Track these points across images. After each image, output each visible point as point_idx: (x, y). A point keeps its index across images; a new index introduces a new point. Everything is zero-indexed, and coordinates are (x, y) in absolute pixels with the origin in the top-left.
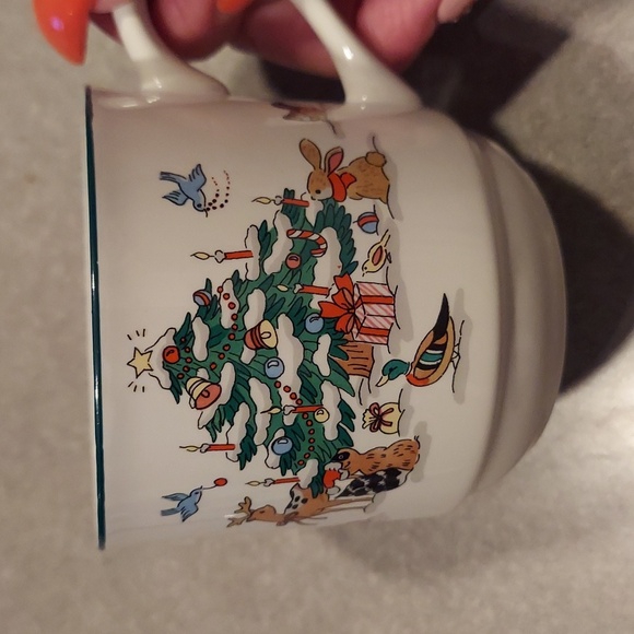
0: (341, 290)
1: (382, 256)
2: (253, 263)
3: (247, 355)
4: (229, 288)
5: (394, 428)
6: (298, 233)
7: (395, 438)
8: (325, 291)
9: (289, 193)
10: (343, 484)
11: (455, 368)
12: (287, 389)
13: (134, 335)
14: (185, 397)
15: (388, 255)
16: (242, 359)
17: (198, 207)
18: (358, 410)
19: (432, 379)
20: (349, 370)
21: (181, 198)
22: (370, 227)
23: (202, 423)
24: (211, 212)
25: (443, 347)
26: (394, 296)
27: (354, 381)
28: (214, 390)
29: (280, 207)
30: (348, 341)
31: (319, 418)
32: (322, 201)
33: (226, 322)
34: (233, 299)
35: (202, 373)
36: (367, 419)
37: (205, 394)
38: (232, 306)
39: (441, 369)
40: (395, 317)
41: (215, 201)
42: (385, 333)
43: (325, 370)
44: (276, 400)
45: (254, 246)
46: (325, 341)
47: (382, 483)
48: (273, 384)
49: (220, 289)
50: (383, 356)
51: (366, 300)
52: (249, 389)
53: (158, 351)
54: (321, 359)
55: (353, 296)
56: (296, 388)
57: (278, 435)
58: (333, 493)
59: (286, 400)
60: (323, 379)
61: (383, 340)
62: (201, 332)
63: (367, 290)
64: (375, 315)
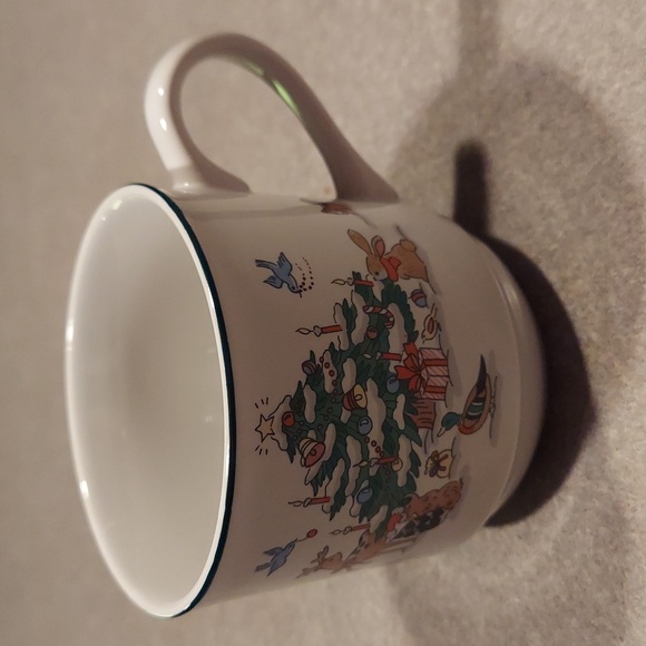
0: (409, 355)
1: (434, 325)
2: (342, 335)
3: (345, 416)
4: (328, 358)
5: (446, 473)
6: (371, 309)
7: (446, 481)
8: (398, 357)
9: (356, 276)
10: (400, 527)
11: (492, 416)
12: (374, 443)
13: (260, 404)
14: (298, 457)
15: (438, 324)
16: (342, 419)
17: (292, 289)
18: (423, 458)
19: (476, 427)
20: (419, 424)
21: (278, 282)
22: (421, 301)
23: (309, 479)
24: (303, 293)
25: (483, 400)
26: (447, 358)
27: (422, 432)
28: (319, 449)
29: (353, 287)
30: (417, 399)
31: (395, 468)
32: (382, 281)
33: (328, 387)
34: (332, 367)
35: (311, 434)
36: (429, 466)
37: (313, 452)
38: (331, 374)
39: (482, 419)
40: (448, 376)
41: (304, 284)
42: (443, 391)
43: (402, 425)
44: (365, 453)
45: (341, 321)
46: (401, 399)
47: (428, 523)
48: (363, 440)
49: (322, 359)
50: (442, 410)
51: (428, 363)
52: (346, 445)
53: (278, 416)
54: (398, 415)
55: (418, 359)
56: (380, 443)
57: (364, 485)
58: (391, 535)
59: (373, 454)
60: (401, 433)
61: (441, 396)
62: (310, 397)
63: (427, 355)
64: (435, 376)
